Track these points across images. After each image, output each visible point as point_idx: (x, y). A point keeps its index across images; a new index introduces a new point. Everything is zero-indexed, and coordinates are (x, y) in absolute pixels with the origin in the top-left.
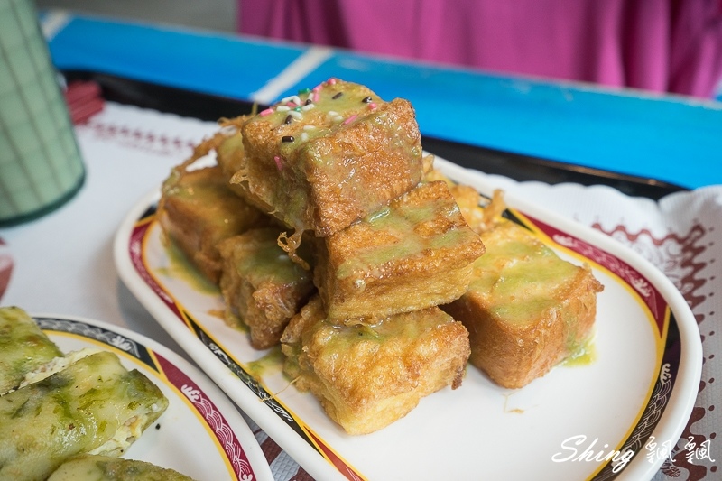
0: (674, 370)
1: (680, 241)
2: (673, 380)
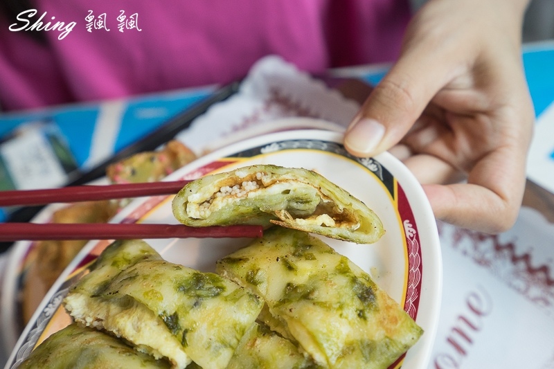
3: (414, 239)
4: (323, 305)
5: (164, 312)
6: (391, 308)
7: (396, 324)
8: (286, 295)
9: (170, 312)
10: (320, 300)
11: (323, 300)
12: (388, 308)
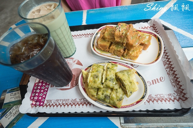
0: (160, 42)
1: (152, 27)
2: (160, 43)
3: (133, 105)
5: (107, 78)
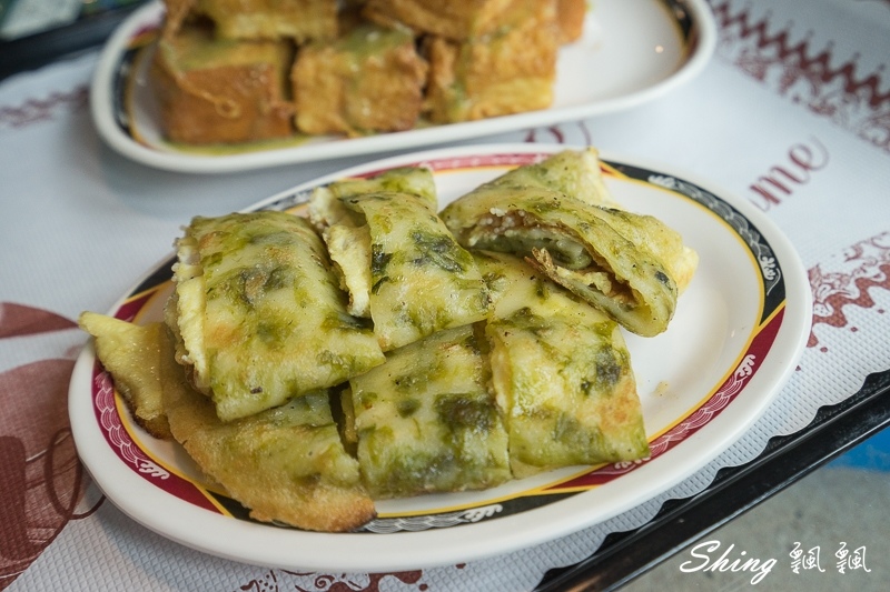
3: (741, 380)
4: (546, 347)
5: (381, 246)
6: (628, 402)
7: (621, 422)
8: (514, 317)
9: (387, 250)
10: (548, 342)
11: (552, 344)
12: (624, 400)
